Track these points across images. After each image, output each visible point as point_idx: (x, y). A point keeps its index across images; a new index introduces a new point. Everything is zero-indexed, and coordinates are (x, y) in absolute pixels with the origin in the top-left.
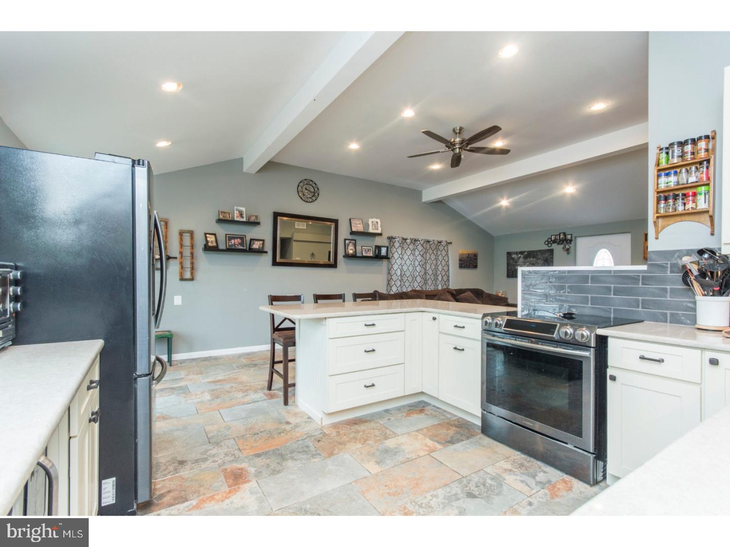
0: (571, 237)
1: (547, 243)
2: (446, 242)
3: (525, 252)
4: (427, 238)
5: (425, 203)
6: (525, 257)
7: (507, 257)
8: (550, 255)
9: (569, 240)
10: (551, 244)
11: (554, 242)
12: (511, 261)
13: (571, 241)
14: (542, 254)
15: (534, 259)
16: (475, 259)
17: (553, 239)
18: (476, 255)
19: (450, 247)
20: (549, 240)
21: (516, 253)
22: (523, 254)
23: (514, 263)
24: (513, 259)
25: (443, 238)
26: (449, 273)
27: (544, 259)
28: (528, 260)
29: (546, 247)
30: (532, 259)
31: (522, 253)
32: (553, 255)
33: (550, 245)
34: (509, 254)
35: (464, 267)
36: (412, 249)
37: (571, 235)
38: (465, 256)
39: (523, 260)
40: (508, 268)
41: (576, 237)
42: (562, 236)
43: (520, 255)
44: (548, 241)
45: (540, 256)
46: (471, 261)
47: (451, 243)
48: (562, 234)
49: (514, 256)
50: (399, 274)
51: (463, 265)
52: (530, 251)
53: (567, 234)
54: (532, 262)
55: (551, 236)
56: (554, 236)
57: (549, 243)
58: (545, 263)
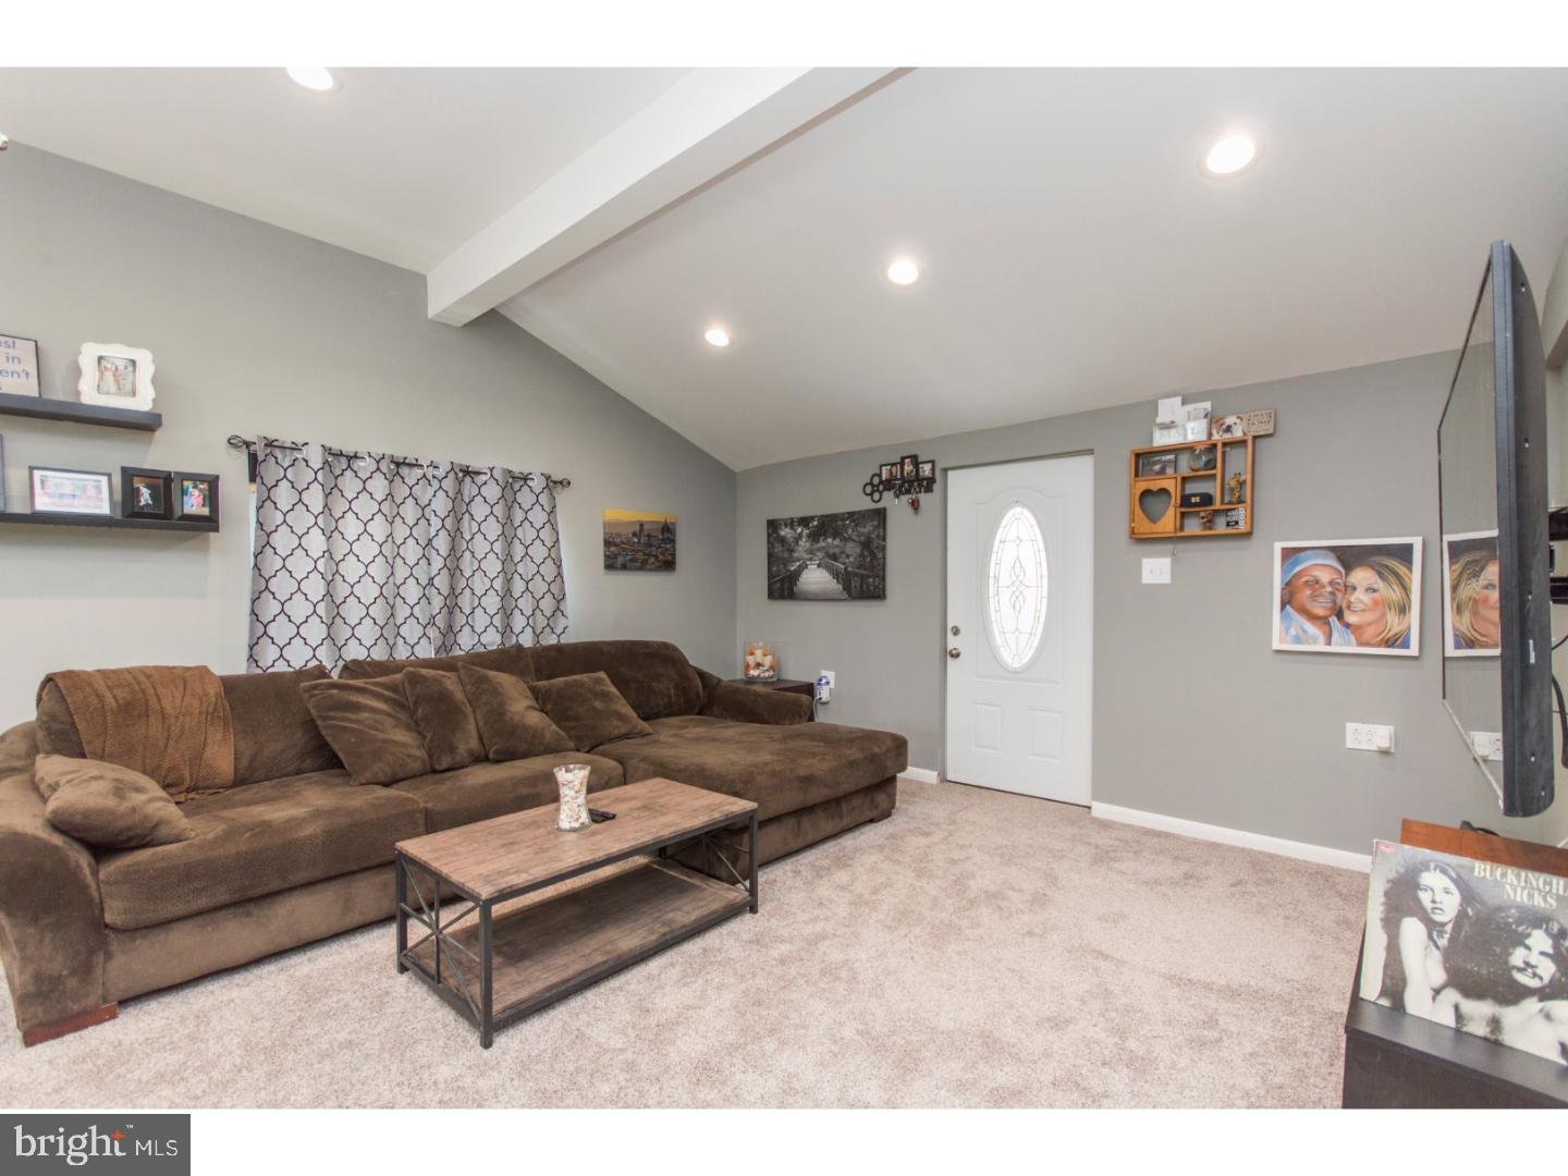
0: (933, 470)
1: (869, 489)
2: (548, 478)
3: (812, 518)
4: (463, 460)
5: (439, 325)
6: (815, 536)
7: (769, 536)
8: (877, 527)
9: (928, 479)
10: (881, 493)
11: (888, 485)
12: (778, 548)
13: (932, 480)
14: (856, 526)
15: (837, 542)
16: (664, 540)
17: (884, 478)
18: (668, 530)
19: (563, 497)
20: (876, 480)
21: (791, 523)
22: (806, 526)
23: (786, 555)
24: (783, 540)
25: (535, 462)
26: (562, 589)
27: (862, 538)
28: (822, 544)
29: (866, 504)
30: (830, 540)
31: (804, 521)
32: (885, 529)
33: (876, 496)
34: (773, 525)
35: (624, 567)
36: (379, 496)
37: (933, 462)
38: (627, 532)
39: (808, 545)
40: (769, 570)
41: (945, 470)
42: (908, 468)
43: (799, 530)
44: (871, 483)
45: (850, 531)
46: (650, 545)
47: (564, 484)
48: (907, 461)
49: (785, 532)
50: (316, 595)
51: (620, 560)
52: (827, 516)
53: (920, 460)
54: (831, 552)
55: (881, 466)
56: (889, 467)
57: (875, 489)
58: (866, 553)
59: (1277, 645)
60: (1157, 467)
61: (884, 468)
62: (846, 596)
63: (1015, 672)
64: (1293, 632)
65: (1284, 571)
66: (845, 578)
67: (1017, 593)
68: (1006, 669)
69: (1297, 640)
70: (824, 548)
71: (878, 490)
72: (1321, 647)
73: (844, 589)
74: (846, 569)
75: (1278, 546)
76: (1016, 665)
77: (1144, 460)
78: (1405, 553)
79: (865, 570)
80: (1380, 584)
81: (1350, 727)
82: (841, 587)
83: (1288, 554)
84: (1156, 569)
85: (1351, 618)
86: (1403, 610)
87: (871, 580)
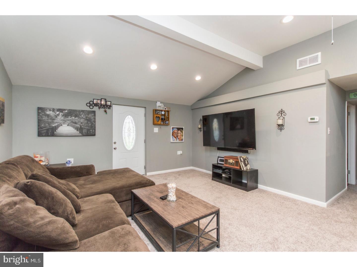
0: (111, 104)
1: (89, 105)
3: (65, 110)
6: (66, 116)
7: (38, 113)
9: (109, 106)
10: (93, 107)
11: (96, 105)
14: (85, 114)
15: (77, 118)
16: (2, 110)
17: (94, 103)
18: (3, 105)
20: (91, 103)
21: (53, 110)
22: (62, 112)
23: (50, 121)
24: (47, 115)
27: (87, 118)
28: (69, 118)
29: (88, 109)
30: (73, 118)
31: (60, 110)
32: (95, 117)
37: (111, 102)
39: (62, 118)
40: (39, 125)
41: (115, 105)
42: (103, 102)
43: (58, 113)
44: (89, 103)
45: (82, 116)
48: (102, 100)
53: (107, 100)
54: (74, 121)
55: (93, 99)
56: (96, 100)
57: (91, 105)
58: (89, 122)
59: (172, 141)
60: (157, 113)
61: (95, 100)
62: (81, 135)
63: (129, 151)
64: (173, 139)
65: (172, 131)
66: (80, 129)
67: (129, 134)
68: (127, 150)
69: (174, 141)
70: (71, 120)
71: (92, 106)
72: (176, 141)
73: (80, 133)
74: (81, 127)
75: (172, 127)
76: (129, 149)
77: (155, 111)
78: (182, 129)
79: (89, 127)
80: (181, 133)
81: (178, 152)
82: (78, 132)
83: (173, 128)
84: (156, 130)
85: (178, 137)
86: (183, 136)
87: (91, 130)
